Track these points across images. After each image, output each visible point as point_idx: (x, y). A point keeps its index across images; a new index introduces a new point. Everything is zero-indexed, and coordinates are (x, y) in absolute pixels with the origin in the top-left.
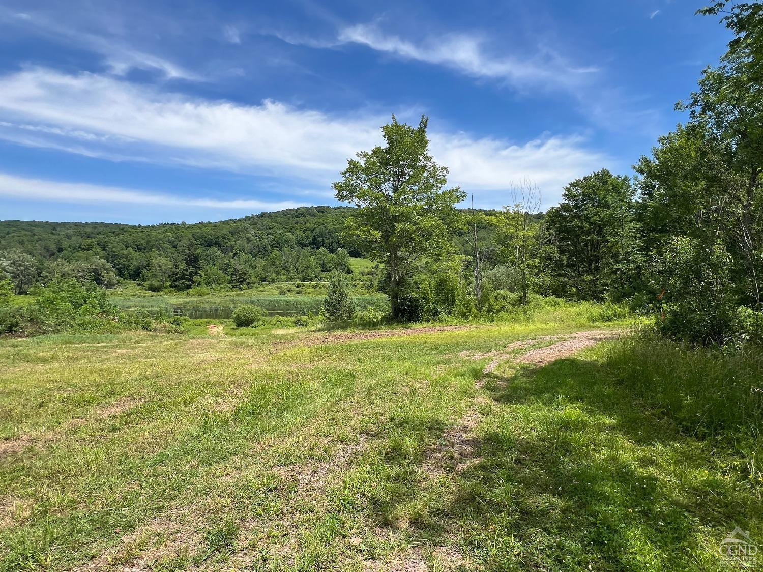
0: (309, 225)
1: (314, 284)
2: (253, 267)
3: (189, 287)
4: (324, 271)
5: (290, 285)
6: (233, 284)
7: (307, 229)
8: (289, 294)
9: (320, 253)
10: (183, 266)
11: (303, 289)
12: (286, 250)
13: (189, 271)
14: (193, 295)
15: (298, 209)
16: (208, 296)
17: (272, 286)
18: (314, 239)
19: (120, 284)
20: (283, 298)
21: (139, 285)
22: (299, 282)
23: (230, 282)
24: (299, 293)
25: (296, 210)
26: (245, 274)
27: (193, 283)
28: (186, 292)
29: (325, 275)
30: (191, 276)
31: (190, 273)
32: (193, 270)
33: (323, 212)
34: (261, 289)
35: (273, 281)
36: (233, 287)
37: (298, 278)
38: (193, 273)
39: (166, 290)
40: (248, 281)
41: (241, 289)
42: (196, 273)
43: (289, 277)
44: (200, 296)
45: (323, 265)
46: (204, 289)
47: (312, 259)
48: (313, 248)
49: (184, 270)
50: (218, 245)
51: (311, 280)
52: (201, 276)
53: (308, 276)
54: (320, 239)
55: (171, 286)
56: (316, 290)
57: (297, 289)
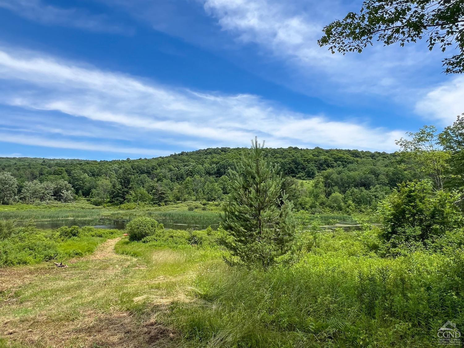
0: (214, 160)
1: (216, 203)
2: (172, 189)
3: (121, 203)
4: (224, 193)
5: (198, 203)
6: (154, 202)
7: (213, 163)
8: (196, 210)
9: (222, 180)
10: (119, 186)
11: (208, 207)
12: (197, 177)
13: (123, 190)
14: (123, 209)
15: (208, 149)
16: (135, 210)
17: (184, 204)
18: (218, 170)
19: (75, 199)
20: (192, 213)
21: (88, 200)
22: (205, 201)
23: (153, 200)
24: (204, 209)
25: (206, 150)
26: (164, 194)
27: (125, 200)
28: (118, 207)
29: (224, 196)
30: (123, 194)
31: (123, 191)
32: (126, 189)
33: (225, 152)
34: (175, 206)
35: (185, 200)
36: (154, 204)
37: (204, 198)
38: (125, 192)
39: (105, 205)
40: (165, 200)
41: (160, 205)
42: (127, 192)
43: (198, 197)
44: (128, 210)
45: (224, 189)
46: (132, 204)
47: (216, 184)
48: (217, 177)
49: (119, 190)
50: (148, 173)
51: (214, 200)
52: (131, 194)
53: (212, 197)
54: (222, 170)
55: (109, 202)
56: (218, 207)
57: (203, 206)
